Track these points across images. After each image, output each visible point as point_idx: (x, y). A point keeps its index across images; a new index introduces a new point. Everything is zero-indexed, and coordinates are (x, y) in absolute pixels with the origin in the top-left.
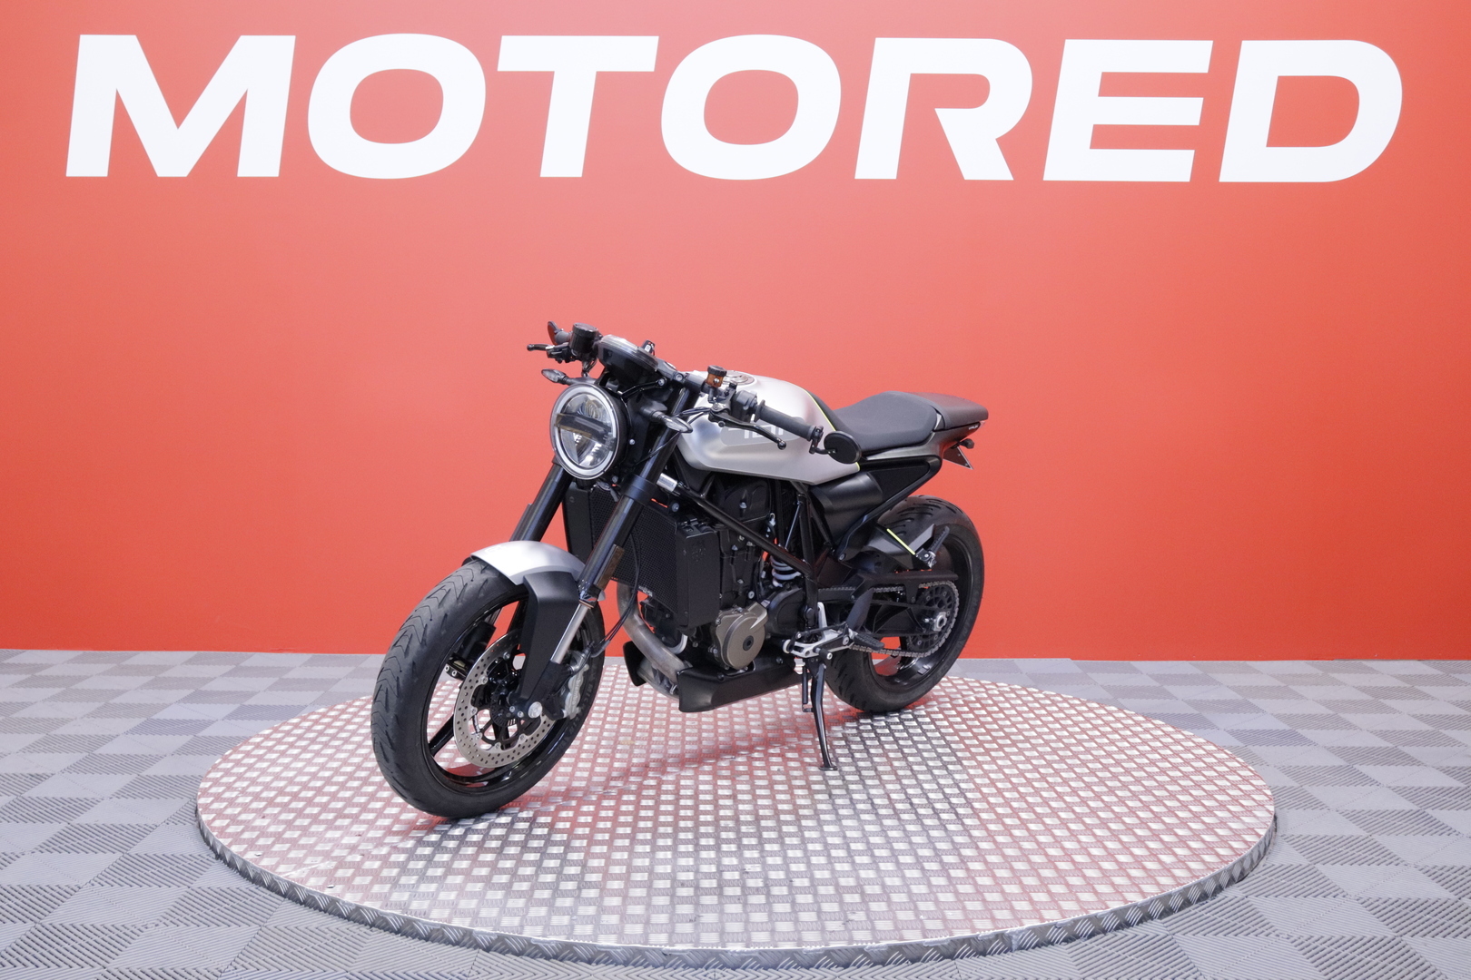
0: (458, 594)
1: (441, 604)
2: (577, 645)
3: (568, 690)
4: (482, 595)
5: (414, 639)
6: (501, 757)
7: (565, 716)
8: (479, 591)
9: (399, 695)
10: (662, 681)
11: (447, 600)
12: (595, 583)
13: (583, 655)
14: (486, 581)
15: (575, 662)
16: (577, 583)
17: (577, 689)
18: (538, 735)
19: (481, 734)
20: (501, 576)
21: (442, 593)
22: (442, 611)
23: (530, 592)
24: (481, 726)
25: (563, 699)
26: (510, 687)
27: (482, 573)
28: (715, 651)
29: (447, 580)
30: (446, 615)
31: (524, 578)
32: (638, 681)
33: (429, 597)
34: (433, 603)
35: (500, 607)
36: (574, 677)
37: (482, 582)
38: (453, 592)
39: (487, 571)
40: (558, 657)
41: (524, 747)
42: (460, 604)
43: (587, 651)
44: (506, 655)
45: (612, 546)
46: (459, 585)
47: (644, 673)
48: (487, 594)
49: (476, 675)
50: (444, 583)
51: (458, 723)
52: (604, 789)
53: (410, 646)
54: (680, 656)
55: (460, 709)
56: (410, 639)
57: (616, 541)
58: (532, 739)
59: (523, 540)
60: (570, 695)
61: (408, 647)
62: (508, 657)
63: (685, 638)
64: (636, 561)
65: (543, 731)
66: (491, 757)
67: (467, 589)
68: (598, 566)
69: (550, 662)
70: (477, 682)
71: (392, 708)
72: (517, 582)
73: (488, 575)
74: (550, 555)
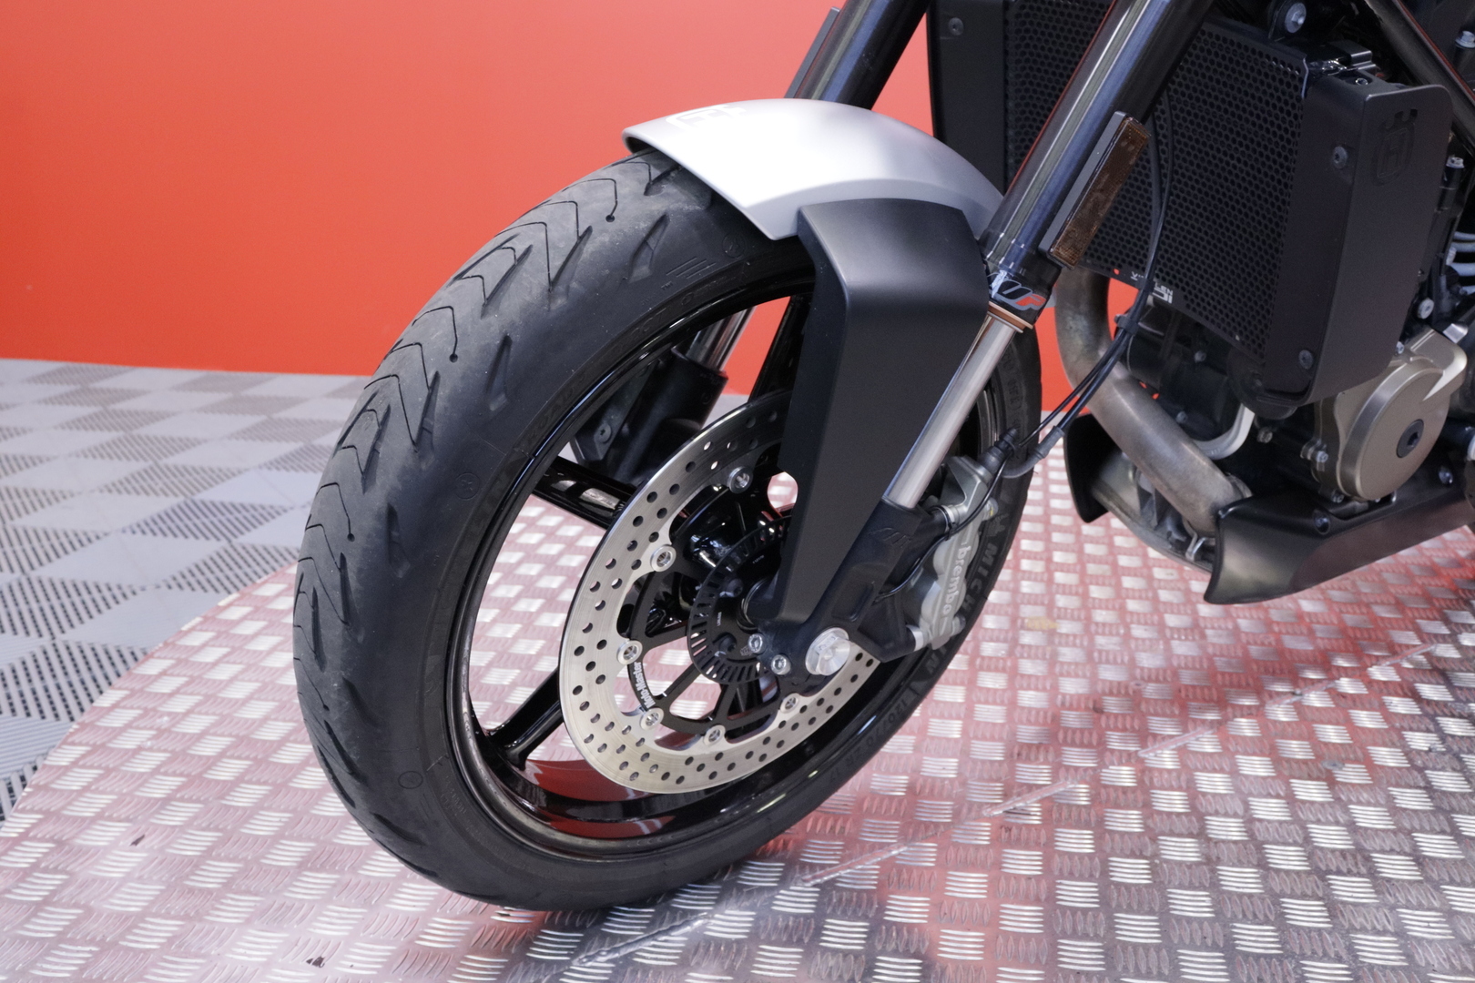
0: (557, 264)
1: (491, 300)
2: (968, 442)
3: (931, 575)
4: (643, 271)
5: (396, 423)
6: (725, 761)
7: (919, 645)
8: (636, 254)
9: (349, 617)
10: (1161, 520)
11: (513, 286)
12: (1045, 245)
13: (981, 471)
14: (662, 220)
15: (958, 493)
16: (986, 242)
17: (959, 570)
18: (838, 691)
19: (660, 713)
20: (717, 204)
21: (503, 262)
22: (494, 326)
23: (820, 268)
24: (660, 687)
25: (917, 597)
26: (747, 574)
27: (647, 192)
28: (1321, 457)
29: (527, 219)
30: (506, 342)
31: (800, 217)
32: (1090, 508)
33: (460, 277)
34: (463, 296)
35: (725, 312)
36: (954, 538)
37: (644, 225)
38: (537, 259)
39: (668, 188)
40: (908, 491)
41: (795, 726)
42: (560, 302)
43: (993, 460)
44: (738, 478)
45: (1108, 118)
46: (564, 236)
47: (1111, 494)
48: (660, 267)
49: (633, 545)
50: (515, 227)
51: (578, 690)
52: (1006, 795)
53: (382, 449)
54: (1223, 465)
55: (579, 651)
56: (383, 424)
57: (1122, 101)
58: (820, 702)
59: (821, 98)
60: (936, 587)
61: (374, 450)
62: (744, 483)
63: (1246, 418)
64: (1155, 189)
65: (854, 678)
66: (695, 764)
67: (589, 248)
68: (1055, 186)
69: (882, 503)
70: (637, 564)
71: (333, 655)
72: (774, 228)
73: (672, 200)
74: (896, 152)
